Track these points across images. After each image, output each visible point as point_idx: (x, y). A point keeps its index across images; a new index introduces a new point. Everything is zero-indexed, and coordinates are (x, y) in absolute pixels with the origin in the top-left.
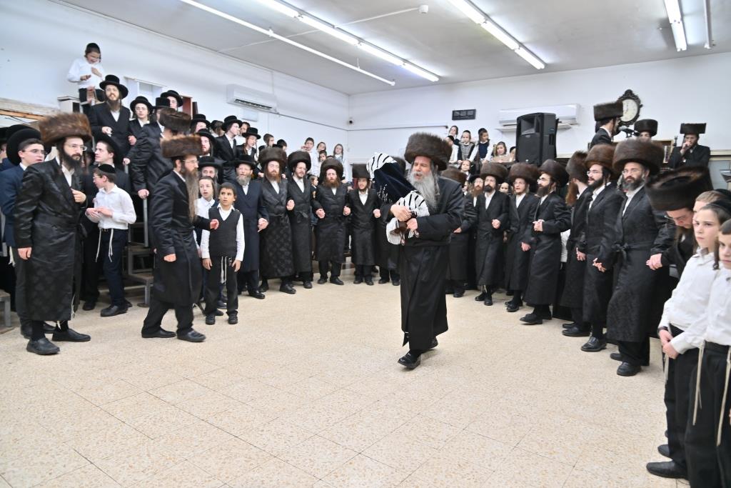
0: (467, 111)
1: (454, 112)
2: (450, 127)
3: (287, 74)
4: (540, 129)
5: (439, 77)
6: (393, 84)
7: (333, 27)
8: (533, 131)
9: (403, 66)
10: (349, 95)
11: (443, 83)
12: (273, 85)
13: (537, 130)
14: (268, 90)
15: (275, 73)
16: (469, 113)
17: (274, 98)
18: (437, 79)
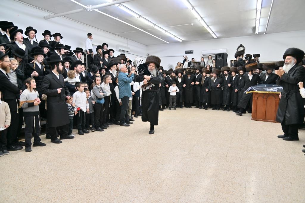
0: (190, 51)
1: (186, 51)
2: (184, 56)
3: (131, 40)
4: (223, 57)
5: (182, 40)
6: (168, 43)
7: (161, 28)
8: (221, 58)
9: (174, 38)
10: (147, 46)
11: (183, 42)
12: (127, 44)
13: (222, 58)
14: (126, 45)
15: (128, 40)
16: (191, 52)
17: (129, 48)
18: (181, 41)
